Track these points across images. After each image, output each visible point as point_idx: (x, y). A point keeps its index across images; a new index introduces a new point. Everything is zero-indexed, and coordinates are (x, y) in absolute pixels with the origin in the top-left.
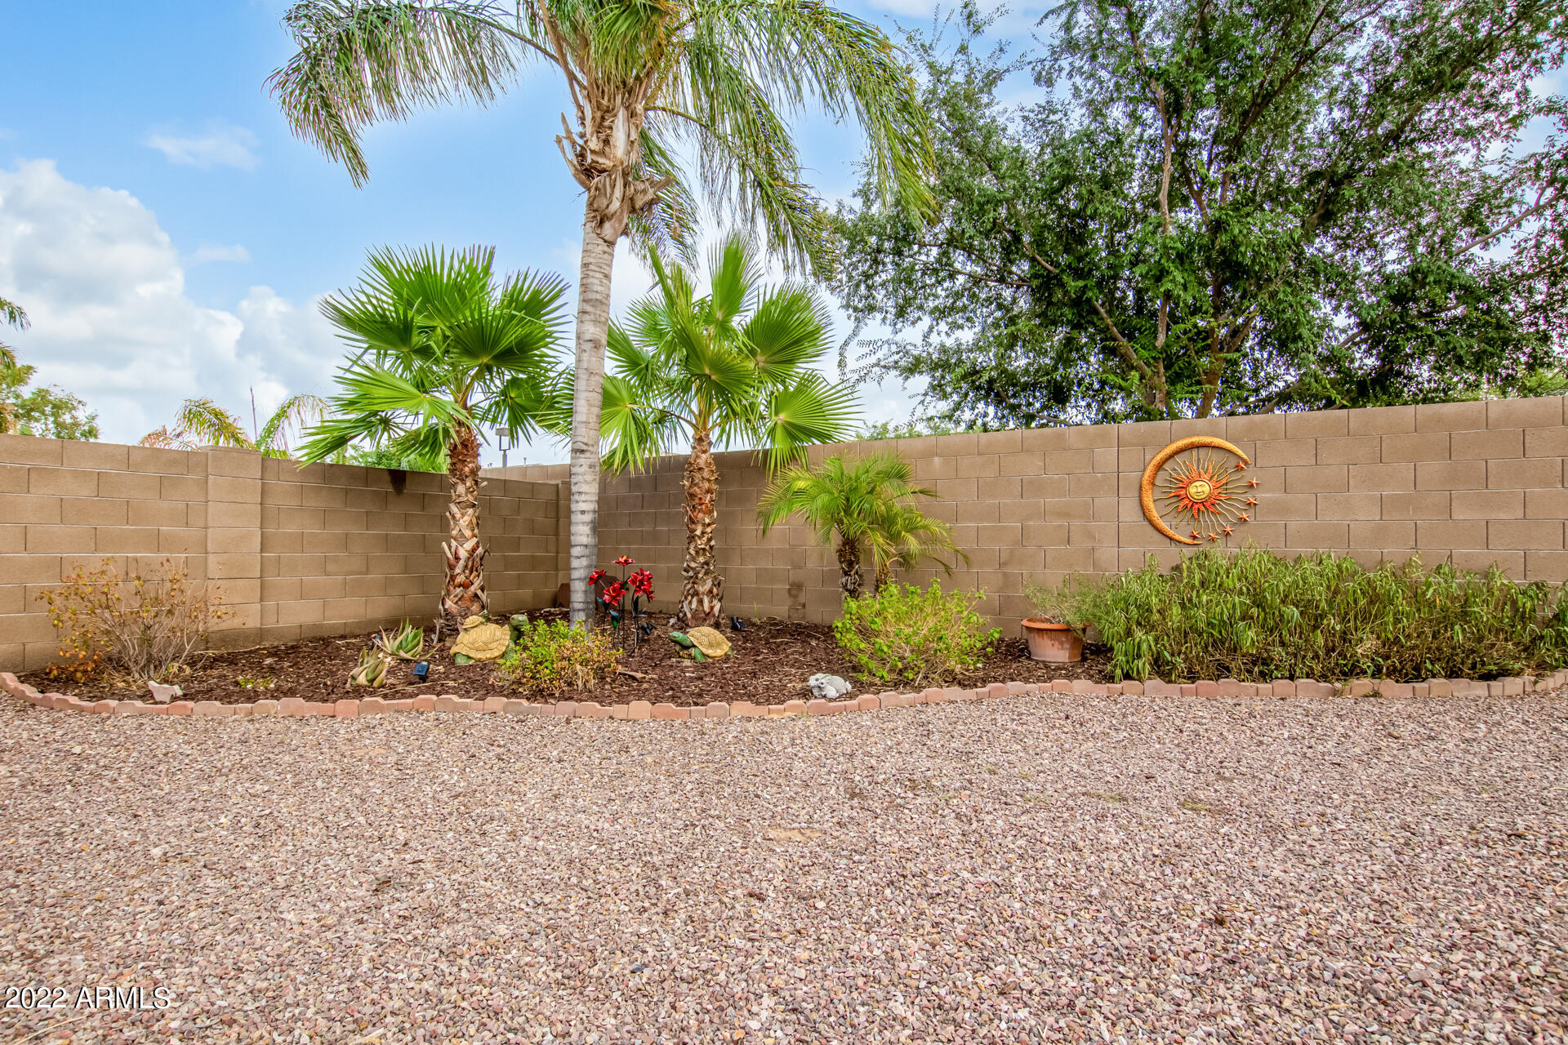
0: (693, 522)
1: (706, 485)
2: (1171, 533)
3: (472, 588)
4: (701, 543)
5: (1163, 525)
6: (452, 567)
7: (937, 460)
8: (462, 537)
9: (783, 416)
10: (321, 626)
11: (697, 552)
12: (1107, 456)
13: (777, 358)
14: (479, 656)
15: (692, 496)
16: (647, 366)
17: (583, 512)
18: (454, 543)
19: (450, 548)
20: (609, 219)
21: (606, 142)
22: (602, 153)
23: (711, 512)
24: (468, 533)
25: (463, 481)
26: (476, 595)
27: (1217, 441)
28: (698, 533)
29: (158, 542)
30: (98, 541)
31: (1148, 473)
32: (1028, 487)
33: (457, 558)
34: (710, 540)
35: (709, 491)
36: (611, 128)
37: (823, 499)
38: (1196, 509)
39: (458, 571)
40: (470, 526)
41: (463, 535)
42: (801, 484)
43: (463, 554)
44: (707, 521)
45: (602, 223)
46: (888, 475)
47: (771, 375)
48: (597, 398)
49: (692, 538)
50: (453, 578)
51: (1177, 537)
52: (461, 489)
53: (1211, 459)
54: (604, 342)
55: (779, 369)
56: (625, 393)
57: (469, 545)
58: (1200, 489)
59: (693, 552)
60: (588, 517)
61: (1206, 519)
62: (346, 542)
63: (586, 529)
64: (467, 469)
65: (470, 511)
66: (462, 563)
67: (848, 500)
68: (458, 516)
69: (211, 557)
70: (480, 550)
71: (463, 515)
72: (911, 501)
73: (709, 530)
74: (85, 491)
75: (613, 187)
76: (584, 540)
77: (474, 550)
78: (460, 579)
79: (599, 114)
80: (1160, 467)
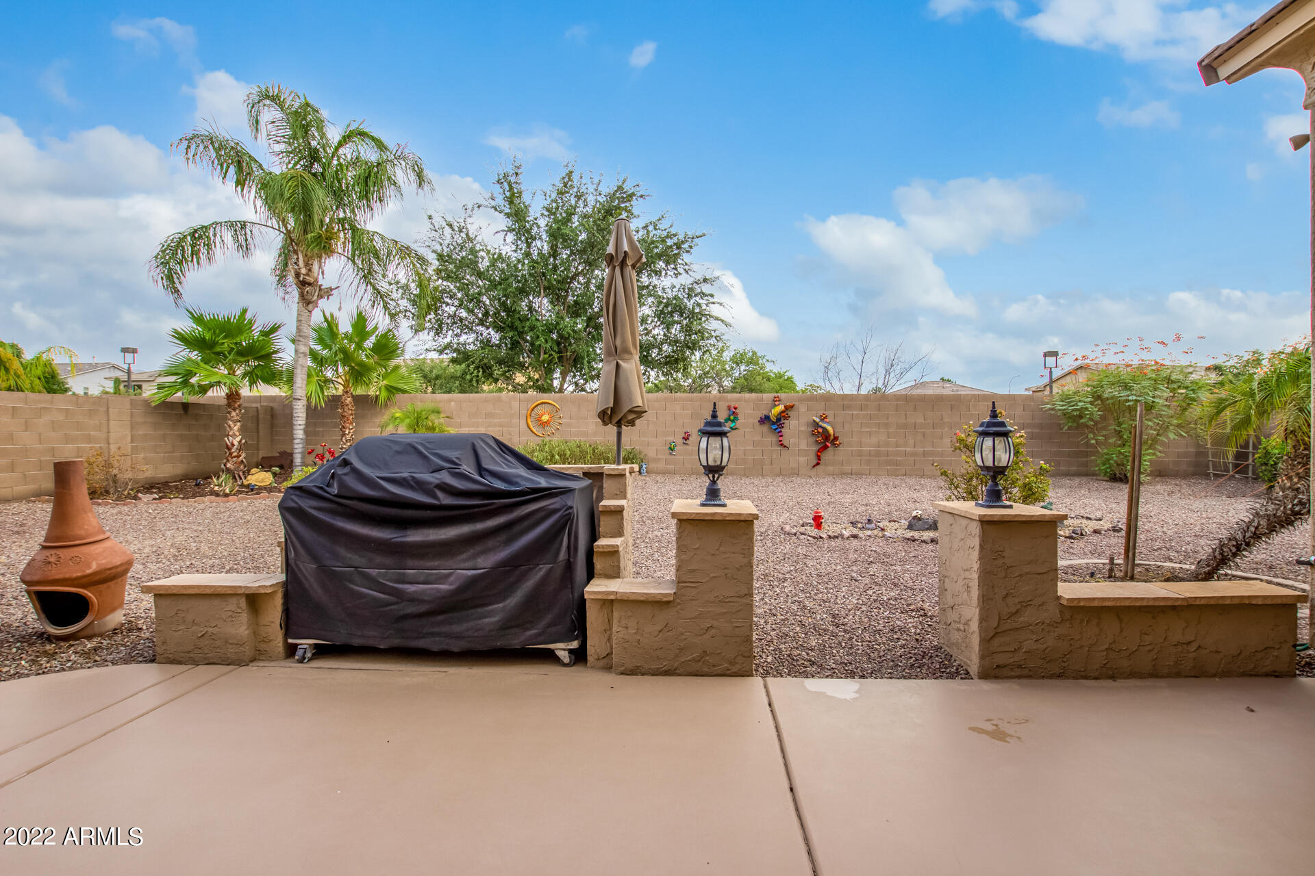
0: (344, 428)
1: (350, 412)
2: (536, 432)
3: (241, 458)
4: (348, 437)
5: (534, 430)
6: (229, 449)
7: (453, 403)
8: (234, 436)
9: (385, 382)
10: (154, 478)
11: (347, 441)
12: (516, 404)
13: (382, 358)
14: (261, 484)
15: (344, 416)
16: (321, 359)
17: (300, 425)
18: (230, 438)
19: (229, 440)
20: (311, 303)
21: (310, 270)
22: (308, 275)
23: (352, 424)
24: (237, 434)
25: (235, 410)
26: (242, 461)
27: (550, 402)
28: (347, 432)
29: (89, 439)
30: (68, 439)
31: (529, 412)
32: (488, 415)
33: (233, 445)
34: (352, 435)
35: (351, 414)
36: (312, 265)
37: (408, 421)
38: (543, 425)
39: (233, 450)
40: (239, 430)
41: (235, 435)
42: (397, 415)
43: (236, 443)
44: (351, 427)
45: (308, 304)
46: (433, 412)
47: (380, 365)
48: (305, 377)
49: (344, 435)
50: (231, 454)
51: (538, 434)
52: (234, 414)
53: (548, 408)
54: (308, 353)
55: (383, 363)
56: (313, 373)
57: (239, 439)
58: (545, 418)
59: (344, 441)
60: (302, 427)
61: (548, 428)
62: (164, 437)
63: (302, 432)
64: (236, 405)
65: (239, 424)
66: (236, 447)
67: (417, 421)
68: (232, 426)
69: (112, 446)
70: (243, 441)
71: (235, 426)
72: (442, 420)
73: (351, 431)
74: (60, 417)
75: (315, 292)
76: (301, 436)
77: (240, 441)
78: (235, 454)
79: (306, 259)
80: (533, 410)
